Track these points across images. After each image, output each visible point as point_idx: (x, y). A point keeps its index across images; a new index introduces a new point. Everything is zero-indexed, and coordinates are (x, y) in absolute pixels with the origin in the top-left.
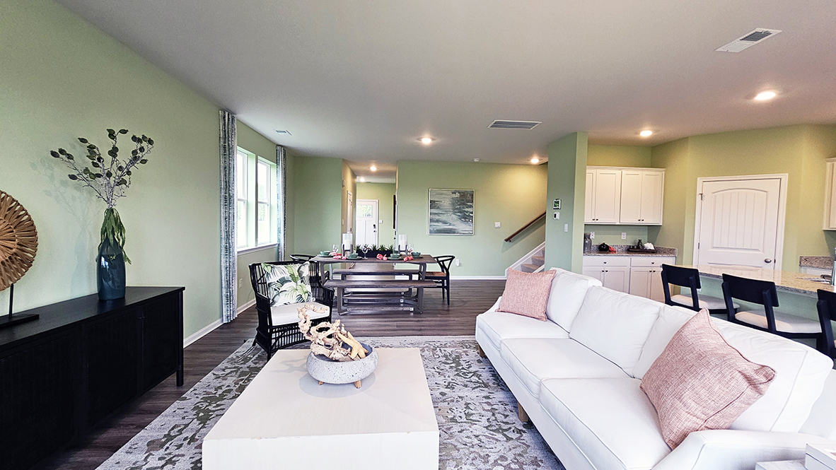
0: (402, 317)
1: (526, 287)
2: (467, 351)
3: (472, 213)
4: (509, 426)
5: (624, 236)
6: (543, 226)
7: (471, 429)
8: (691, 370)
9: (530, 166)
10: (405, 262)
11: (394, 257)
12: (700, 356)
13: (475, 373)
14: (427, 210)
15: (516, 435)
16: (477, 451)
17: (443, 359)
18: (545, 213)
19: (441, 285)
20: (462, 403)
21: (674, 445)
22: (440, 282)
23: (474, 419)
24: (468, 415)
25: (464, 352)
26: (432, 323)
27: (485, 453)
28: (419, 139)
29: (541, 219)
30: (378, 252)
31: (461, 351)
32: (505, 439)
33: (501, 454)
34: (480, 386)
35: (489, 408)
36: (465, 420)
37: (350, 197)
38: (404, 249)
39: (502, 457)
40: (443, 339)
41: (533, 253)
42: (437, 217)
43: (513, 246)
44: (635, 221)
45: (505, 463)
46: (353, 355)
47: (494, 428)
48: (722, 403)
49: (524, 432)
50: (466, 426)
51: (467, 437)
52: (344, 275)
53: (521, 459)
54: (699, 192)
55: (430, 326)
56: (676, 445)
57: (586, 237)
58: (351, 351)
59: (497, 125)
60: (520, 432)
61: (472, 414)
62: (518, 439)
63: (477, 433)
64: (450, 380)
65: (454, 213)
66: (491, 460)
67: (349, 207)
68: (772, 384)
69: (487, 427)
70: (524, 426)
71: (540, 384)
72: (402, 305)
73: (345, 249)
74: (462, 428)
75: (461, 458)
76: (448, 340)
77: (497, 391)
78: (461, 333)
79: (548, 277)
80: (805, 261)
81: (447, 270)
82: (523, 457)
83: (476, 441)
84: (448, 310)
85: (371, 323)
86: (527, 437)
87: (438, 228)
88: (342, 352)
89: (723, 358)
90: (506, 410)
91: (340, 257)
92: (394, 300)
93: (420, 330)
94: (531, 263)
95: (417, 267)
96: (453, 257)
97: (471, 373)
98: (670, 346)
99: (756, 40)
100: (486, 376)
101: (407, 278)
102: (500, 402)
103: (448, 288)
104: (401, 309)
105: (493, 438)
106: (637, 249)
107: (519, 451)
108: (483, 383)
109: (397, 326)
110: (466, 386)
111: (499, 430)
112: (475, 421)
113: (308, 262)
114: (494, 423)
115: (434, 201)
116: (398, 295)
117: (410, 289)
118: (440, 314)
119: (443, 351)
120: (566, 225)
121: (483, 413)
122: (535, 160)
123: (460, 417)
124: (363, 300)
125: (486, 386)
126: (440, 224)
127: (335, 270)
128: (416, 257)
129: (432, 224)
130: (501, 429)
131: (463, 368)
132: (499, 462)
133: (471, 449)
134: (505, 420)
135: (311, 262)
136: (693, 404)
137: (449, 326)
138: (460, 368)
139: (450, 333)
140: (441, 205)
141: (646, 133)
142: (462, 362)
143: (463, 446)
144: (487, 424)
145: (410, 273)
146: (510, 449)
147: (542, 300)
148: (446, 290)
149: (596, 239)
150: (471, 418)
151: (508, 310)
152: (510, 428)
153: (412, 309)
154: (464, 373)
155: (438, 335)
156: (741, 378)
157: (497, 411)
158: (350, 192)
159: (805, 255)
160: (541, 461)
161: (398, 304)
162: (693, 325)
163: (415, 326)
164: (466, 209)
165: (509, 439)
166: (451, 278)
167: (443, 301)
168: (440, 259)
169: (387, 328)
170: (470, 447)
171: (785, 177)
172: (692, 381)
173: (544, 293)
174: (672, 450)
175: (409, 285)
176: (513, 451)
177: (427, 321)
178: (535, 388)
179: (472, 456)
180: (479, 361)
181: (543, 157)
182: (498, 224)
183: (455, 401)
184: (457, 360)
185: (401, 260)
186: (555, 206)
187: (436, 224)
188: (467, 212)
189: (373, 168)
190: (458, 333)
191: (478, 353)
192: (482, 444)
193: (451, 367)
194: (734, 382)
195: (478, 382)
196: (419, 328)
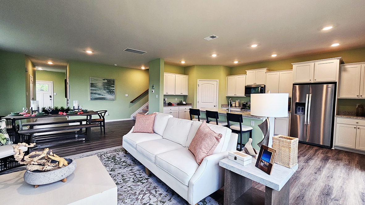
0: (78, 144)
1: (145, 121)
2: (118, 153)
3: (114, 90)
4: (142, 178)
5: (176, 99)
6: (147, 95)
7: (126, 185)
8: (203, 139)
9: (141, 70)
10: (79, 115)
11: (70, 113)
12: (205, 135)
13: (124, 162)
14: (89, 89)
15: (145, 181)
16: (130, 192)
17: (107, 159)
18: (148, 90)
19: (100, 125)
20: (120, 175)
21: (199, 164)
22: (99, 124)
23: (127, 180)
24: (123, 180)
25: (117, 154)
26: (97, 144)
27: (134, 192)
28: (84, 51)
29: (146, 93)
30: (59, 110)
31: (115, 154)
32: (142, 184)
33: (141, 190)
34: (127, 166)
35: (133, 174)
36: (123, 182)
37: (31, 79)
38: (77, 108)
39: (141, 191)
40: (105, 150)
41: (143, 107)
42: (95, 92)
43: (134, 105)
44: (179, 94)
45: (143, 193)
46: (61, 165)
47: (136, 181)
48: (211, 147)
49: (149, 178)
50: (124, 184)
51: (125, 188)
52: (32, 127)
53: (149, 189)
54: (198, 84)
55: (96, 146)
56: (200, 163)
57: (164, 100)
58: (58, 163)
59: (128, 50)
60: (147, 179)
61: (126, 179)
62: (147, 182)
63: (130, 185)
64: (112, 167)
65: (105, 90)
66: (137, 193)
67: (31, 85)
68: (221, 138)
69: (133, 182)
70: (148, 176)
71: (156, 157)
72: (77, 138)
73: (33, 110)
74: (122, 186)
75: (124, 198)
76: (108, 150)
77: (135, 166)
78: (114, 146)
79: (153, 116)
80: (223, 106)
81: (103, 117)
82: (150, 187)
83: (129, 189)
84: (104, 137)
85: (57, 151)
86: (150, 180)
87: (96, 97)
88: (52, 165)
89: (211, 134)
90: (140, 173)
91: (29, 115)
92: (72, 136)
93: (91, 148)
94: (142, 112)
95: (85, 117)
96: (106, 111)
97: (122, 162)
98: (197, 133)
99: (213, 38)
100: (129, 161)
101: (79, 123)
102: (137, 170)
103: (104, 126)
104: (77, 140)
105: (137, 185)
106: (180, 104)
107: (148, 186)
108: (128, 165)
109: (76, 149)
110: (121, 168)
111: (138, 181)
112: (128, 181)
113: (5, 120)
114: (136, 179)
115: (93, 84)
116: (74, 133)
117: (81, 129)
118: (101, 139)
119: (106, 156)
120: (157, 95)
121: (130, 176)
122: (143, 68)
123: (120, 181)
124: (48, 139)
125: (130, 165)
126: (97, 95)
127: (23, 124)
128: (85, 112)
129: (91, 95)
130: (139, 180)
131: (118, 161)
132: (141, 193)
133: (128, 193)
134: (140, 177)
135: (7, 119)
136: (204, 149)
137: (107, 144)
138: (116, 161)
139: (108, 147)
140: (97, 86)
141: (183, 62)
142: (116, 158)
143: (124, 193)
144: (133, 180)
145: (80, 121)
146: (144, 187)
147: (151, 125)
148: (102, 127)
149: (168, 101)
150: (125, 180)
151: (138, 131)
152: (143, 179)
153: (84, 139)
154: (119, 163)
155: (102, 149)
156: (215, 138)
157: (136, 174)
158: (31, 76)
159: (222, 104)
160: (157, 187)
161: (75, 138)
162: (203, 126)
163: (87, 147)
164: (111, 88)
165: (143, 183)
166: (106, 121)
167: (101, 133)
168: (98, 112)
169: (69, 151)
170: (127, 192)
171: (218, 80)
172: (204, 143)
173: (152, 122)
174: (199, 165)
175: (80, 127)
176: (146, 187)
177: (94, 143)
178: (153, 159)
179: (129, 195)
180: (125, 156)
181: (146, 67)
182: (127, 95)
183: (116, 175)
184: (114, 158)
185: (76, 114)
186: (152, 87)
187: (94, 95)
188: (111, 89)
189: (50, 63)
190: (112, 146)
191: (124, 153)
192: (132, 189)
193: (112, 162)
194: (213, 140)
195: (126, 165)
196: (90, 148)
